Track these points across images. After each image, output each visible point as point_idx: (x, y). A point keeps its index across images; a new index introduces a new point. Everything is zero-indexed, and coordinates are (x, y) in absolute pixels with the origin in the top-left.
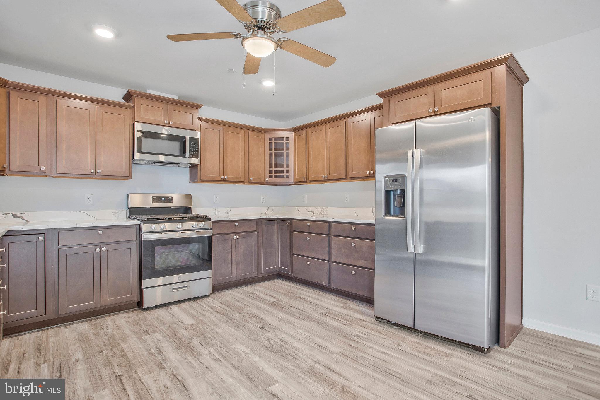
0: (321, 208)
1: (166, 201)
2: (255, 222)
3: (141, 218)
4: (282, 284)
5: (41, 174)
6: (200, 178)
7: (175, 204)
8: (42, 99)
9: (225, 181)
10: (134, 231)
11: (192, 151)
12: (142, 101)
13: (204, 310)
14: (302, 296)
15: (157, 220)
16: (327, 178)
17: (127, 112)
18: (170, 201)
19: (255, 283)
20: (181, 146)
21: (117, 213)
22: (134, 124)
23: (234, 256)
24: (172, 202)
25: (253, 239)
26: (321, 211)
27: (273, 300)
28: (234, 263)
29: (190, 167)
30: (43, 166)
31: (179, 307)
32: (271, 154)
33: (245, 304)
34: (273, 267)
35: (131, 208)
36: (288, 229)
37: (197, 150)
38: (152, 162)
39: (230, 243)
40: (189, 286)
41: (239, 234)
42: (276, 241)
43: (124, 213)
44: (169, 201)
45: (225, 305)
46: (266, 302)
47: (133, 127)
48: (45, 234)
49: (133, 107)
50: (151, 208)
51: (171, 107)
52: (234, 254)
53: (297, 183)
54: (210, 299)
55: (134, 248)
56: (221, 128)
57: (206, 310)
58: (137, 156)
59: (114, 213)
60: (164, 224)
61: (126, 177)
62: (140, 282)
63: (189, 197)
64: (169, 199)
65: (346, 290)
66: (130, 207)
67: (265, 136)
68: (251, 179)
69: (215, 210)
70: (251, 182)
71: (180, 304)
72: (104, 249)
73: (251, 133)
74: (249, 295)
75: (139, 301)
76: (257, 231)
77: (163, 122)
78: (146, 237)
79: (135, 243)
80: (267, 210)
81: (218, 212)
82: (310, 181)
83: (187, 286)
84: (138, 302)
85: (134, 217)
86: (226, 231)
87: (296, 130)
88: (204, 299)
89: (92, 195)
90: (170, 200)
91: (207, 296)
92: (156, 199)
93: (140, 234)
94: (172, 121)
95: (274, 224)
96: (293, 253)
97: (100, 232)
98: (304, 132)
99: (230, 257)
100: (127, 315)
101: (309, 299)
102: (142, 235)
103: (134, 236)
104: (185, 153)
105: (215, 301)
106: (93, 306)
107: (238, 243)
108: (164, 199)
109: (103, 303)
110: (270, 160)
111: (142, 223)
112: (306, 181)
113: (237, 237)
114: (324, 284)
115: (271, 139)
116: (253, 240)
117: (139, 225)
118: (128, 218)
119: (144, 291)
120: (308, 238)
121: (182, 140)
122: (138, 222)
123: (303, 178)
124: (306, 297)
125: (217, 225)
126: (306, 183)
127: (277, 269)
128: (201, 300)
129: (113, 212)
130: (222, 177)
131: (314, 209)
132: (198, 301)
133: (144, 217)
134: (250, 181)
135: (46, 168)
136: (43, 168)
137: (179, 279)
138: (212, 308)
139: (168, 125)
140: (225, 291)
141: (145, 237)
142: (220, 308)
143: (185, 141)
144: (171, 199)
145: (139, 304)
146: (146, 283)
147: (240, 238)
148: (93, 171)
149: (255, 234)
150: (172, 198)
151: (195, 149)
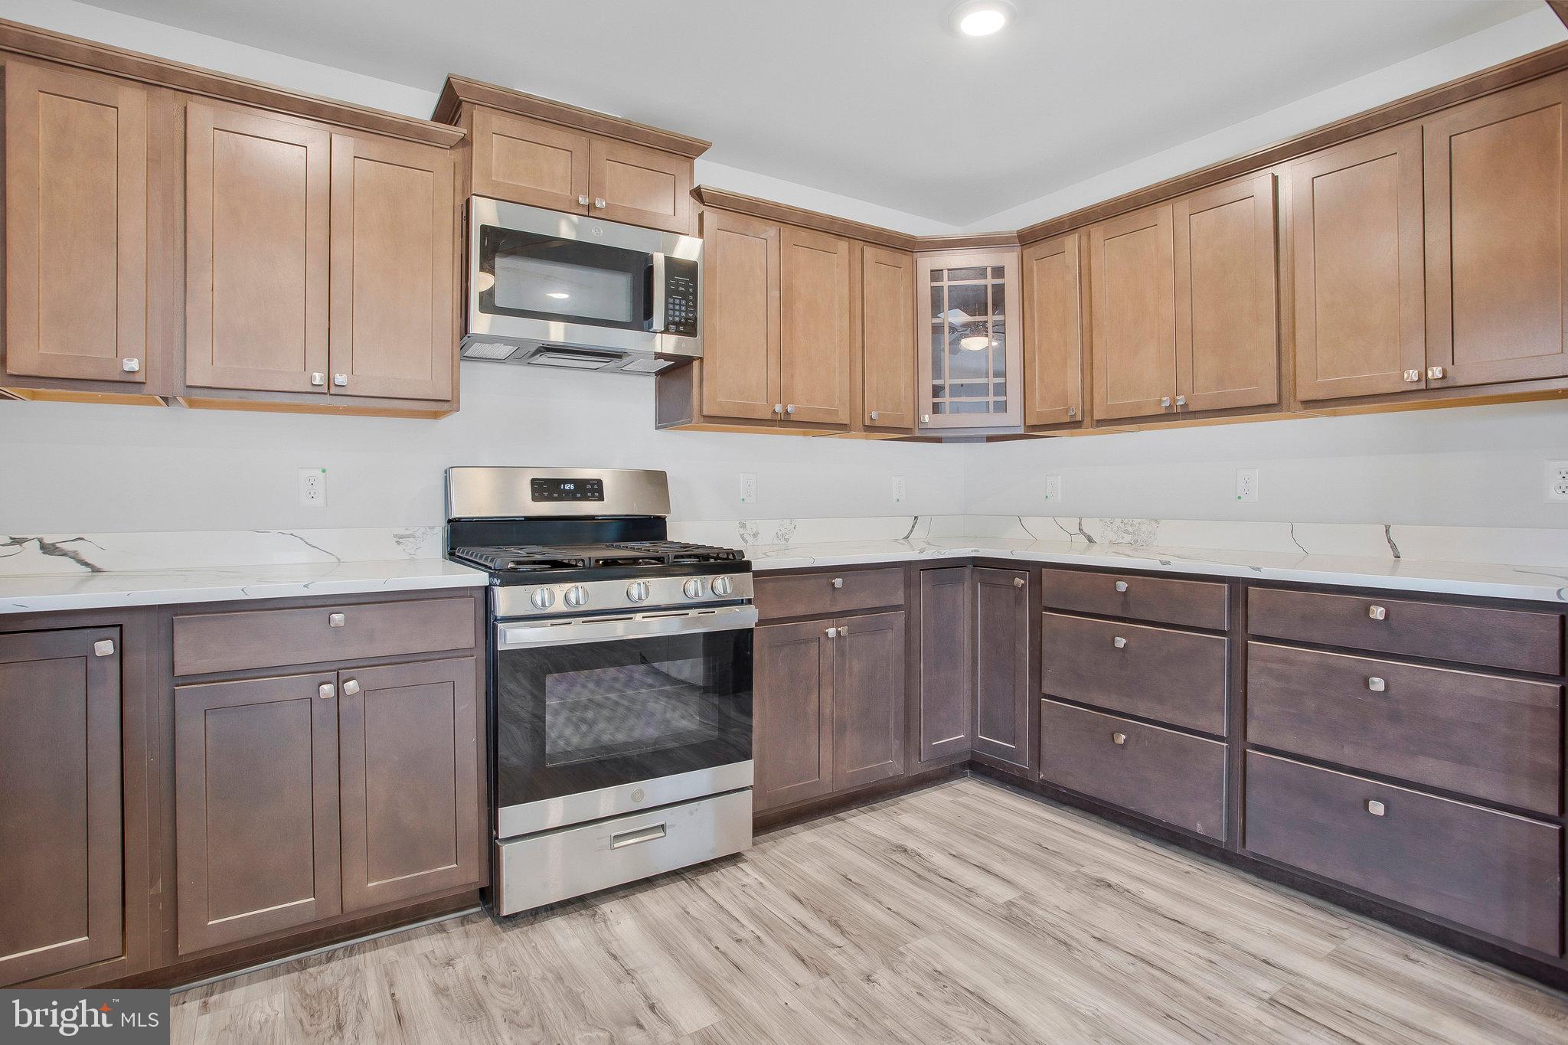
0: (1126, 521)
1: (578, 495)
2: (899, 575)
3: (492, 561)
4: (992, 802)
5: (126, 386)
6: (701, 410)
7: (610, 505)
8: (131, 100)
9: (785, 422)
10: (468, 610)
11: (674, 310)
12: (498, 122)
13: (738, 941)
14: (1113, 878)
15: (556, 570)
16: (1186, 405)
17: (442, 161)
18: (593, 496)
19: (891, 796)
20: (634, 288)
21: (411, 540)
22: (468, 201)
23: (829, 701)
24: (601, 498)
25: (890, 635)
26: (1127, 532)
27: (1003, 894)
28: (826, 728)
29: (661, 373)
30: (131, 357)
31: (635, 914)
32: (937, 329)
33: (898, 914)
34: (956, 738)
35: (458, 520)
36: (1018, 600)
37: (691, 307)
38: (533, 350)
39: (813, 649)
40: (672, 826)
41: (844, 620)
42: (967, 640)
43: (436, 540)
44: (589, 494)
45: (818, 911)
46: (975, 900)
47: (464, 214)
48: (121, 626)
49: (466, 142)
50: (528, 519)
51: (601, 147)
52: (827, 693)
53: (1034, 430)
54: (747, 874)
55: (468, 679)
56: (771, 231)
57: (747, 941)
58: (481, 323)
59: (399, 539)
60: (579, 584)
61: (439, 406)
62: (489, 812)
63: (657, 480)
64: (591, 489)
65: (1330, 876)
66: (455, 515)
67: (914, 264)
68: (874, 415)
69: (743, 526)
70: (871, 429)
71: (639, 895)
72: (351, 686)
73: (870, 252)
74: (894, 857)
75: (485, 884)
76: (908, 608)
77: (571, 200)
78: (515, 637)
79: (470, 663)
80: (913, 526)
81: (755, 535)
82: (1098, 421)
83: (662, 826)
84: (482, 891)
85: (467, 553)
86: (800, 610)
87: (1029, 238)
88: (722, 870)
89: (324, 471)
90: (593, 491)
91: (734, 858)
92: (544, 489)
93: (489, 624)
94: (602, 196)
95: (960, 581)
96: (1046, 690)
97: (338, 618)
98: (1071, 242)
99: (812, 707)
100: (441, 944)
101: (1151, 895)
102: (495, 628)
103: (467, 636)
104: (648, 314)
105: (774, 889)
106: (310, 916)
107: (841, 652)
108: (572, 488)
109: (352, 900)
110: (933, 350)
111: (498, 582)
112: (1080, 422)
113: (838, 633)
114: (1199, 828)
115: (936, 274)
116: (892, 641)
117: (487, 590)
118: (447, 556)
119: (505, 849)
120: (1121, 642)
121: (639, 267)
122: (480, 578)
123: (1067, 411)
124: (1133, 886)
125: (771, 585)
126: (1081, 427)
127: (968, 746)
128: (715, 879)
129: (395, 536)
130: (778, 408)
131: (1091, 527)
132: (704, 880)
133: (507, 557)
134: (867, 423)
135: (146, 364)
136: (133, 365)
137: (633, 797)
138: (767, 927)
139: (590, 211)
140: (793, 829)
141: (508, 637)
142: (799, 929)
143: (649, 272)
144: (596, 487)
145: (488, 895)
146: (513, 818)
147: (850, 632)
148: (318, 378)
149: (898, 619)
150: (599, 482)
151: (683, 302)
